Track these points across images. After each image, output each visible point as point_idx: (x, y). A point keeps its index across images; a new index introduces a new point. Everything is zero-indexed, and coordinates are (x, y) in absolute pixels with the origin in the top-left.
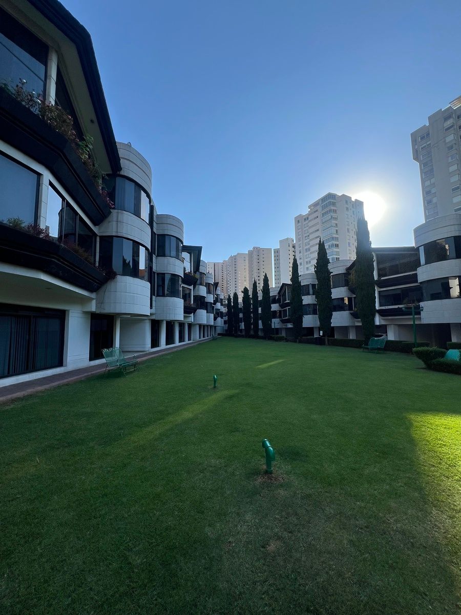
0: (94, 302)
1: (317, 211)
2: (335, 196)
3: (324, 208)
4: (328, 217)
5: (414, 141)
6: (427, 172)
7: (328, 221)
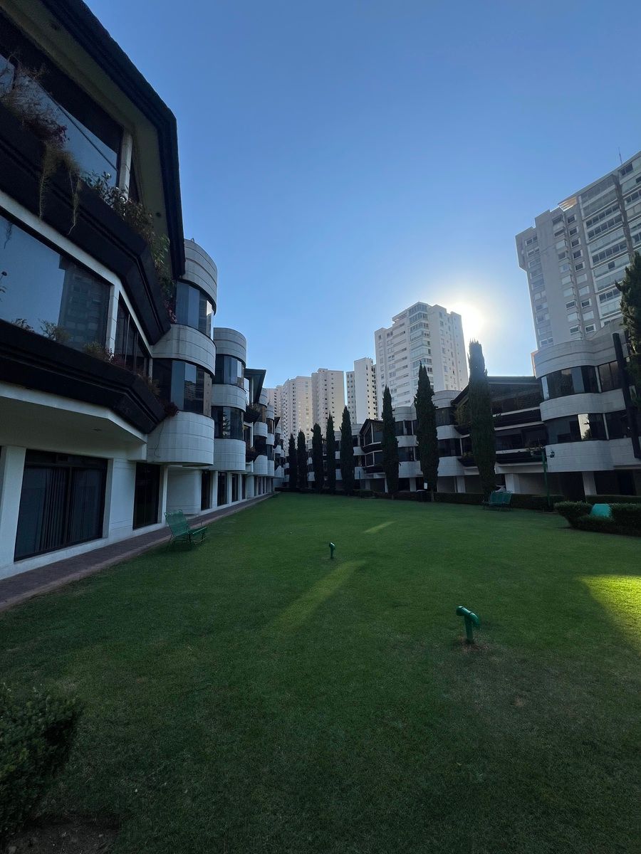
0: (144, 448)
1: (403, 324)
2: (426, 306)
3: (412, 320)
4: (418, 333)
5: (520, 246)
6: (537, 283)
7: (418, 337)
